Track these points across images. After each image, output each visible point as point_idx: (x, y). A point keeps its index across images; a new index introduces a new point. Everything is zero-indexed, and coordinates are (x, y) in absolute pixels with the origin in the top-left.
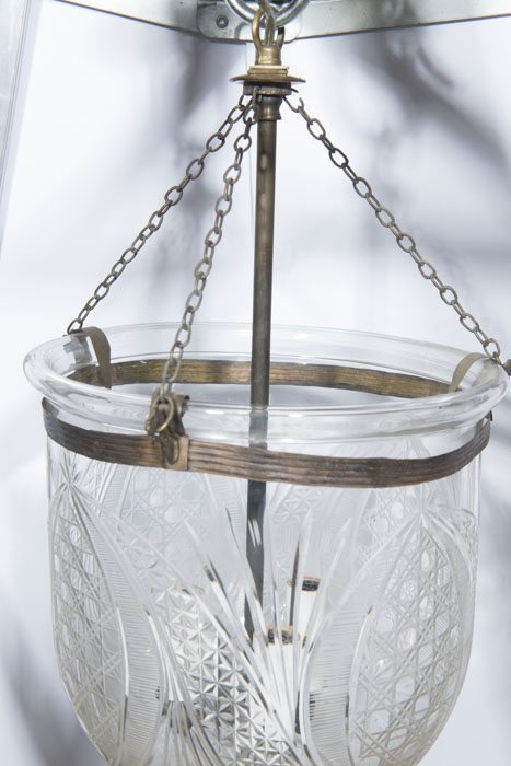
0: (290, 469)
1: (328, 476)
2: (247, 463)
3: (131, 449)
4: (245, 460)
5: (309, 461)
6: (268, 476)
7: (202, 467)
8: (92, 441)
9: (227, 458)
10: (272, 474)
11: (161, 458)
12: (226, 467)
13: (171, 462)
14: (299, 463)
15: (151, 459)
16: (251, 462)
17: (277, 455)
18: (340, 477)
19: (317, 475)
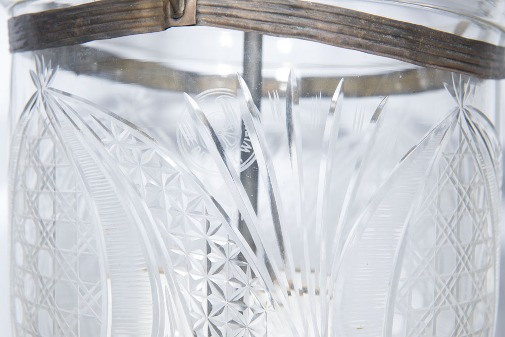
0: (320, 25)
1: (363, 38)
2: (269, 15)
3: (124, 15)
4: (266, 12)
5: (342, 15)
6: (295, 31)
7: (213, 20)
8: (73, 21)
9: (244, 9)
10: (300, 29)
11: (163, 19)
12: (244, 20)
13: (176, 19)
14: (331, 18)
15: (149, 22)
16: (273, 13)
17: (305, 5)
18: (376, 41)
19: (351, 35)
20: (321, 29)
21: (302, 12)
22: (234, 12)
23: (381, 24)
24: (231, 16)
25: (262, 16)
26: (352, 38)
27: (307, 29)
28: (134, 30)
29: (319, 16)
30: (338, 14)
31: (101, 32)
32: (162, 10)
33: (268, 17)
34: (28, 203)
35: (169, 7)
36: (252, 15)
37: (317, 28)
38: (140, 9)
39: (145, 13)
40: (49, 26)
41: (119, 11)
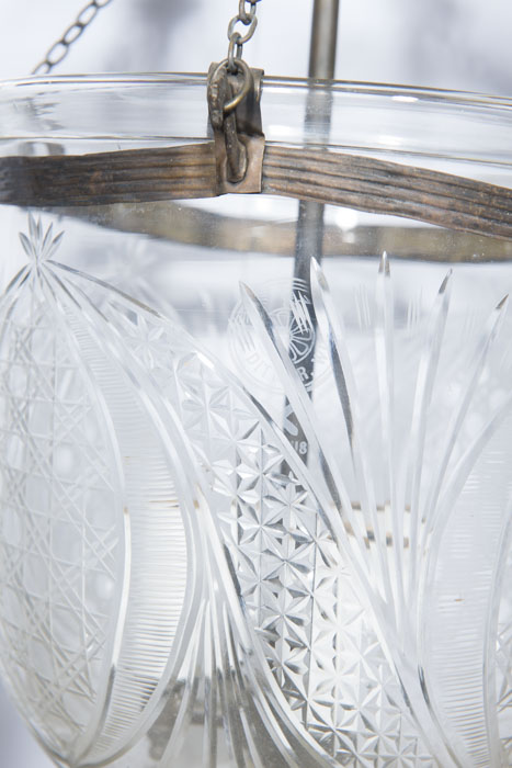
0: (425, 198)
1: (481, 216)
2: (358, 183)
3: (161, 172)
4: (355, 179)
5: (455, 185)
6: (392, 206)
7: (285, 187)
8: (88, 174)
9: (326, 174)
10: (398, 203)
11: (214, 181)
12: (325, 189)
13: (234, 183)
14: (440, 189)
15: (196, 184)
16: (365, 181)
17: (407, 171)
18: (497, 221)
19: (465, 212)
20: (427, 204)
21: (403, 181)
22: (313, 178)
23: (505, 198)
24: (308, 182)
25: (349, 184)
26: (466, 216)
27: (407, 203)
28: (175, 193)
29: (424, 185)
30: (450, 184)
31: (127, 192)
32: (214, 169)
33: (358, 185)
34: (12, 412)
35: (224, 165)
36: (335, 182)
37: (421, 203)
38: (183, 166)
39: (190, 172)
40: (51, 177)
41: (155, 166)
